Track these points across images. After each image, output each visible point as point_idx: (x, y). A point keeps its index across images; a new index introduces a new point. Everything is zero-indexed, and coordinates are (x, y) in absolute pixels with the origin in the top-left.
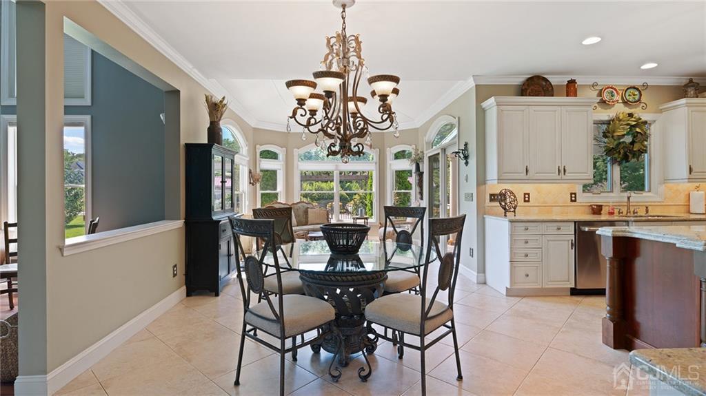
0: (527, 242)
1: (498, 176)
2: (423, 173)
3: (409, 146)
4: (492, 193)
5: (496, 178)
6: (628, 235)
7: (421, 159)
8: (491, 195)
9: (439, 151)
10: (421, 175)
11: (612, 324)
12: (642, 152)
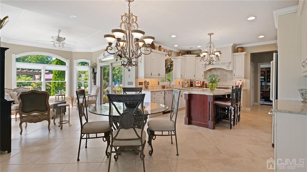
0: (155, 99)
1: (145, 76)
2: (96, 73)
3: (87, 60)
4: (140, 82)
5: (144, 76)
6: (191, 93)
7: (96, 67)
8: (139, 83)
9: (110, 64)
10: (95, 74)
11: (188, 118)
12: (172, 70)
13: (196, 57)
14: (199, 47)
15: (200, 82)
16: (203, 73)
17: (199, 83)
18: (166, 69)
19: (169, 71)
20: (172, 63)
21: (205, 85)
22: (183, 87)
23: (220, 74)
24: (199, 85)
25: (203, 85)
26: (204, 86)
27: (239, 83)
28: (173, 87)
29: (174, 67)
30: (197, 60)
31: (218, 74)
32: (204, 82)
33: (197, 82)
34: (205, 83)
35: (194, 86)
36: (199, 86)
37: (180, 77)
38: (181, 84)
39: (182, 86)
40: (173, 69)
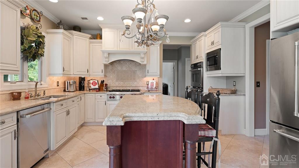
12: (42, 55)
13: (91, 38)
14: (100, 18)
15: (96, 81)
16: (103, 68)
17: (96, 84)
18: (23, 51)
19: (34, 58)
20: (41, 40)
21: (104, 86)
22: (65, 91)
23: (126, 69)
24: (97, 87)
25: (101, 87)
26: (103, 89)
27: (152, 83)
28: (44, 94)
29: (46, 50)
30: (91, 44)
31: (124, 69)
32: (103, 81)
33: (91, 81)
34: (104, 83)
35: (85, 88)
36: (97, 89)
37: (61, 71)
38: (61, 85)
39: (63, 89)
40: (45, 54)
